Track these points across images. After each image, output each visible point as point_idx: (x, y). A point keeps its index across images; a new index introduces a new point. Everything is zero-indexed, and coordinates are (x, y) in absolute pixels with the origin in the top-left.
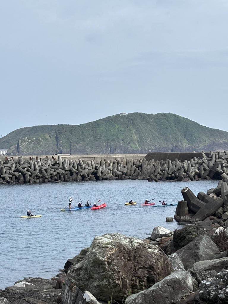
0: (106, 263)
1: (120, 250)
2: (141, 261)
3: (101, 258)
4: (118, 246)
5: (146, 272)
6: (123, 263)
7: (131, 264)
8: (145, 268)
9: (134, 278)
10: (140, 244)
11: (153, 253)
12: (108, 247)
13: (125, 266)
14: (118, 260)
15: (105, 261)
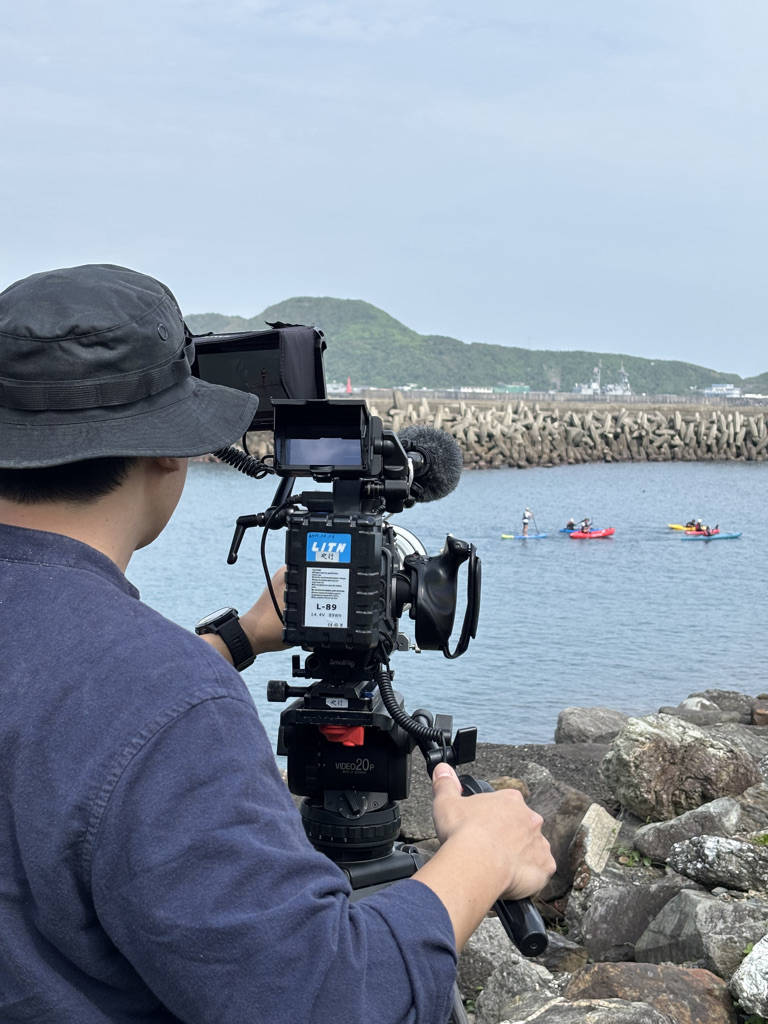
0: (632, 764)
1: (657, 747)
2: (692, 765)
3: (625, 756)
4: (655, 740)
5: (698, 785)
6: (658, 769)
7: (675, 771)
8: (696, 778)
9: (677, 792)
10: (697, 739)
11: (714, 755)
12: (637, 741)
13: (664, 771)
14: (650, 762)
15: (630, 762)
